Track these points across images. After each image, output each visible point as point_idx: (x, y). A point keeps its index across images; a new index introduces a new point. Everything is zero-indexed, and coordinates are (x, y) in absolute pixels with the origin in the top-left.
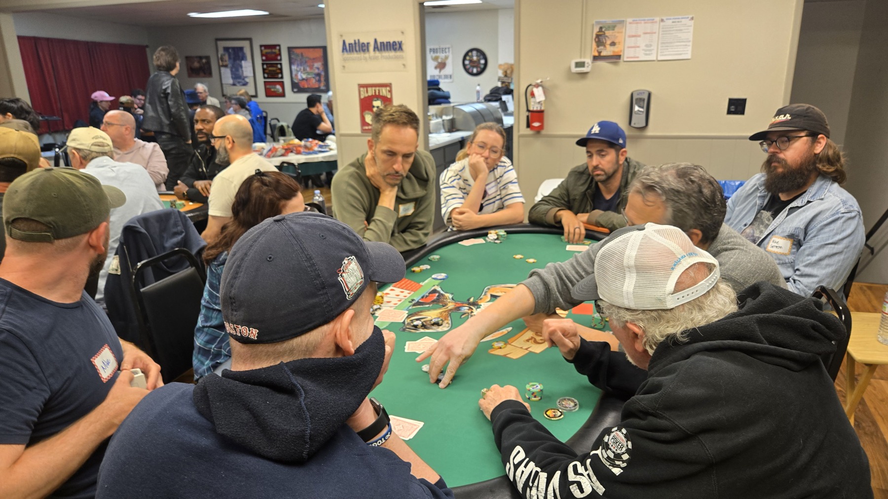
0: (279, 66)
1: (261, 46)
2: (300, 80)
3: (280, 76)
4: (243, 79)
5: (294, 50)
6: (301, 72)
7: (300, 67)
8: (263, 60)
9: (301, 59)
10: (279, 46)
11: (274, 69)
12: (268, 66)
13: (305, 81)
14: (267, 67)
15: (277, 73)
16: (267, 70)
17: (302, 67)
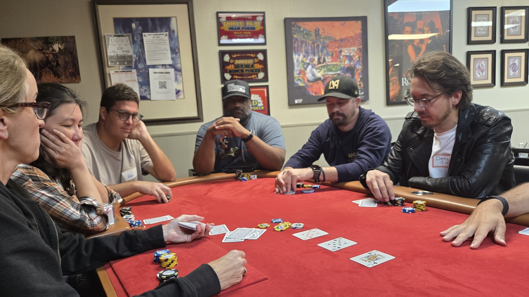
0: (261, 57)
1: (218, 15)
2: (308, 81)
3: (261, 75)
5: (300, 24)
6: (313, 67)
8: (221, 45)
9: (314, 43)
10: (262, 15)
15: (256, 70)
16: (230, 65)
17: (315, 58)
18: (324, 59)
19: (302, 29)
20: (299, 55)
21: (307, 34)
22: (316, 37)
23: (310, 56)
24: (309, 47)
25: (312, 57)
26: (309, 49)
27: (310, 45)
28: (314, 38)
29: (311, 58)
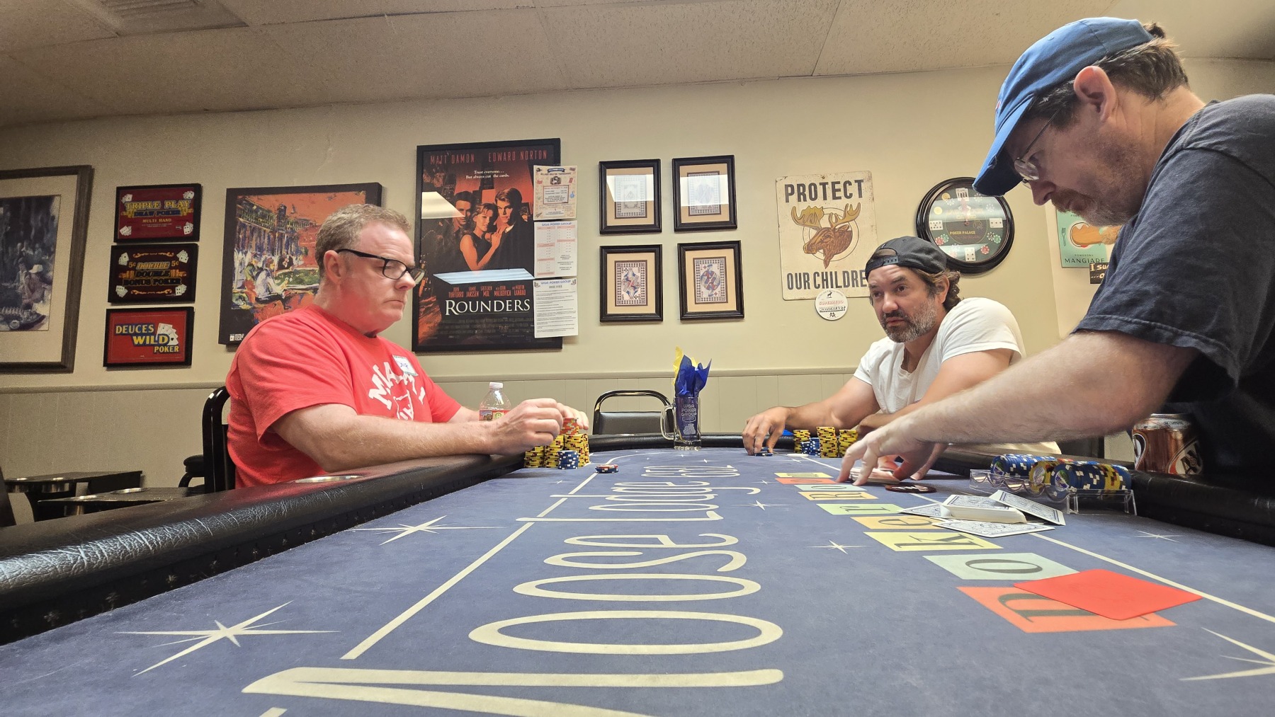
0: (183, 257)
1: (121, 191)
2: (258, 300)
3: (181, 290)
4: (29, 306)
5: (253, 199)
6: (268, 275)
7: (266, 256)
8: (117, 237)
9: (273, 232)
10: (197, 189)
11: (163, 266)
12: (139, 255)
13: (280, 302)
14: (131, 259)
15: (172, 280)
16: (128, 272)
17: (273, 258)
18: (291, 259)
19: (255, 207)
20: (246, 253)
21: (263, 216)
22: (279, 221)
23: (264, 254)
24: (264, 238)
25: (269, 257)
26: (264, 242)
27: (266, 235)
28: (276, 224)
29: (266, 258)
